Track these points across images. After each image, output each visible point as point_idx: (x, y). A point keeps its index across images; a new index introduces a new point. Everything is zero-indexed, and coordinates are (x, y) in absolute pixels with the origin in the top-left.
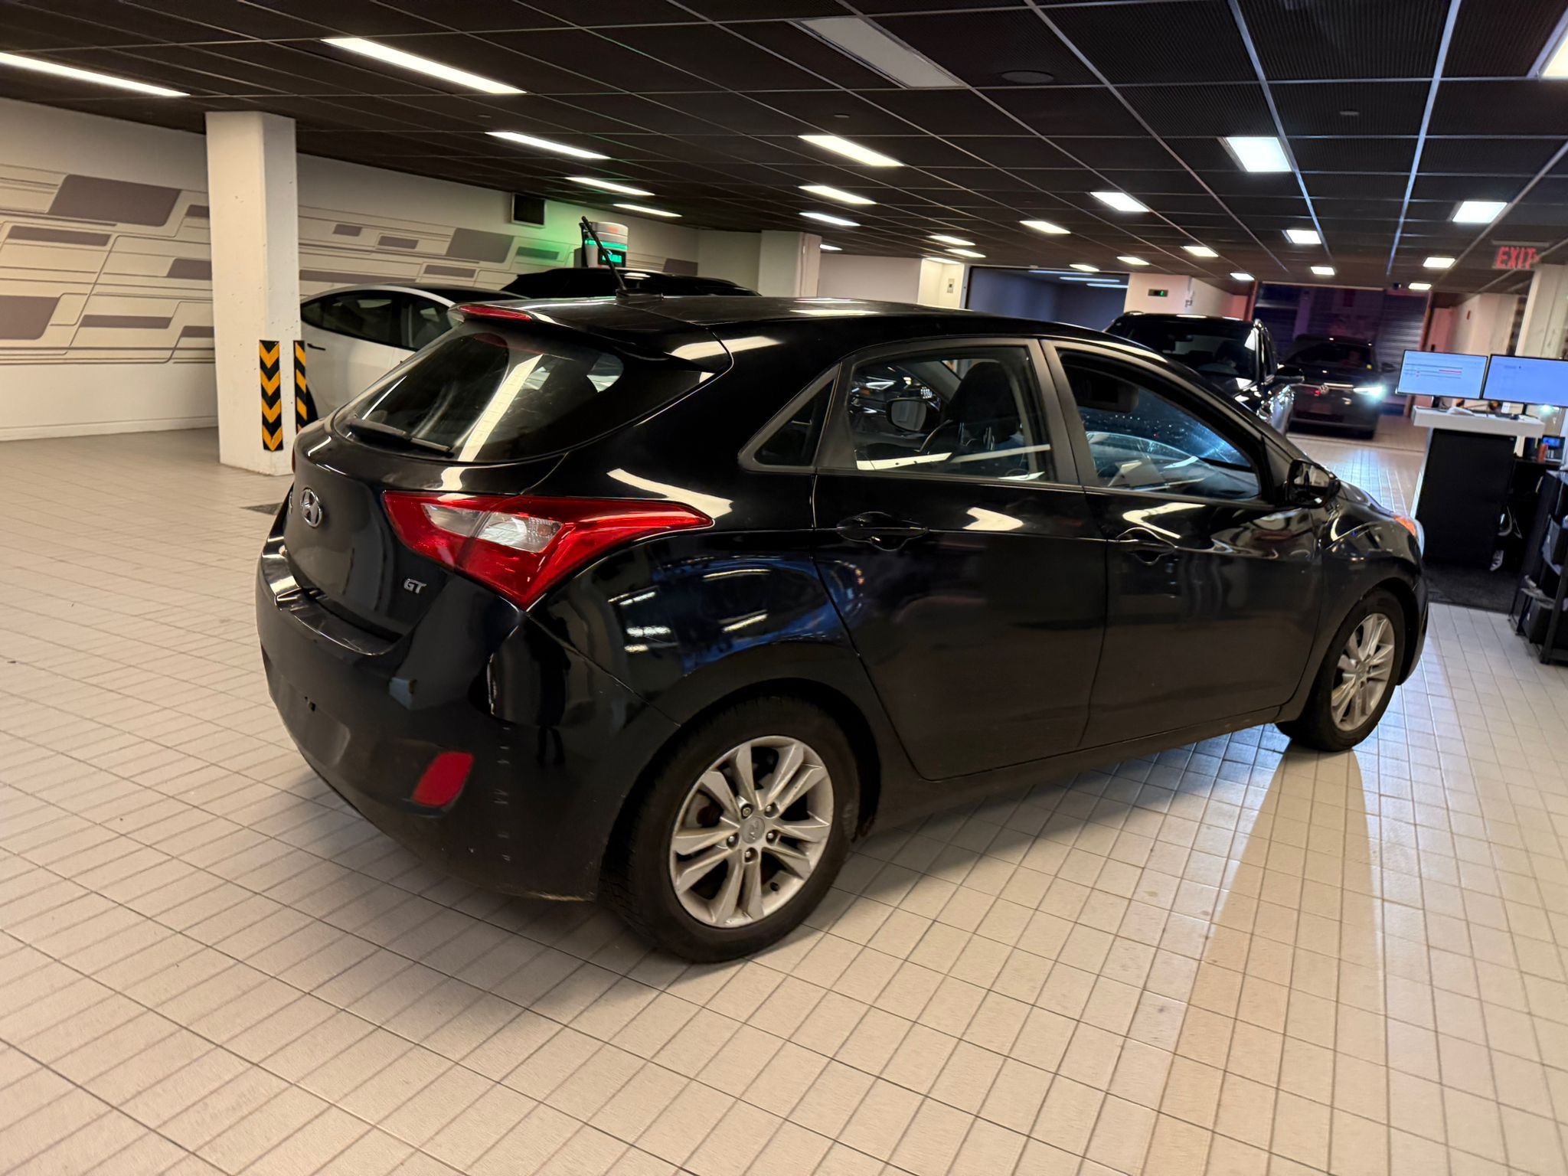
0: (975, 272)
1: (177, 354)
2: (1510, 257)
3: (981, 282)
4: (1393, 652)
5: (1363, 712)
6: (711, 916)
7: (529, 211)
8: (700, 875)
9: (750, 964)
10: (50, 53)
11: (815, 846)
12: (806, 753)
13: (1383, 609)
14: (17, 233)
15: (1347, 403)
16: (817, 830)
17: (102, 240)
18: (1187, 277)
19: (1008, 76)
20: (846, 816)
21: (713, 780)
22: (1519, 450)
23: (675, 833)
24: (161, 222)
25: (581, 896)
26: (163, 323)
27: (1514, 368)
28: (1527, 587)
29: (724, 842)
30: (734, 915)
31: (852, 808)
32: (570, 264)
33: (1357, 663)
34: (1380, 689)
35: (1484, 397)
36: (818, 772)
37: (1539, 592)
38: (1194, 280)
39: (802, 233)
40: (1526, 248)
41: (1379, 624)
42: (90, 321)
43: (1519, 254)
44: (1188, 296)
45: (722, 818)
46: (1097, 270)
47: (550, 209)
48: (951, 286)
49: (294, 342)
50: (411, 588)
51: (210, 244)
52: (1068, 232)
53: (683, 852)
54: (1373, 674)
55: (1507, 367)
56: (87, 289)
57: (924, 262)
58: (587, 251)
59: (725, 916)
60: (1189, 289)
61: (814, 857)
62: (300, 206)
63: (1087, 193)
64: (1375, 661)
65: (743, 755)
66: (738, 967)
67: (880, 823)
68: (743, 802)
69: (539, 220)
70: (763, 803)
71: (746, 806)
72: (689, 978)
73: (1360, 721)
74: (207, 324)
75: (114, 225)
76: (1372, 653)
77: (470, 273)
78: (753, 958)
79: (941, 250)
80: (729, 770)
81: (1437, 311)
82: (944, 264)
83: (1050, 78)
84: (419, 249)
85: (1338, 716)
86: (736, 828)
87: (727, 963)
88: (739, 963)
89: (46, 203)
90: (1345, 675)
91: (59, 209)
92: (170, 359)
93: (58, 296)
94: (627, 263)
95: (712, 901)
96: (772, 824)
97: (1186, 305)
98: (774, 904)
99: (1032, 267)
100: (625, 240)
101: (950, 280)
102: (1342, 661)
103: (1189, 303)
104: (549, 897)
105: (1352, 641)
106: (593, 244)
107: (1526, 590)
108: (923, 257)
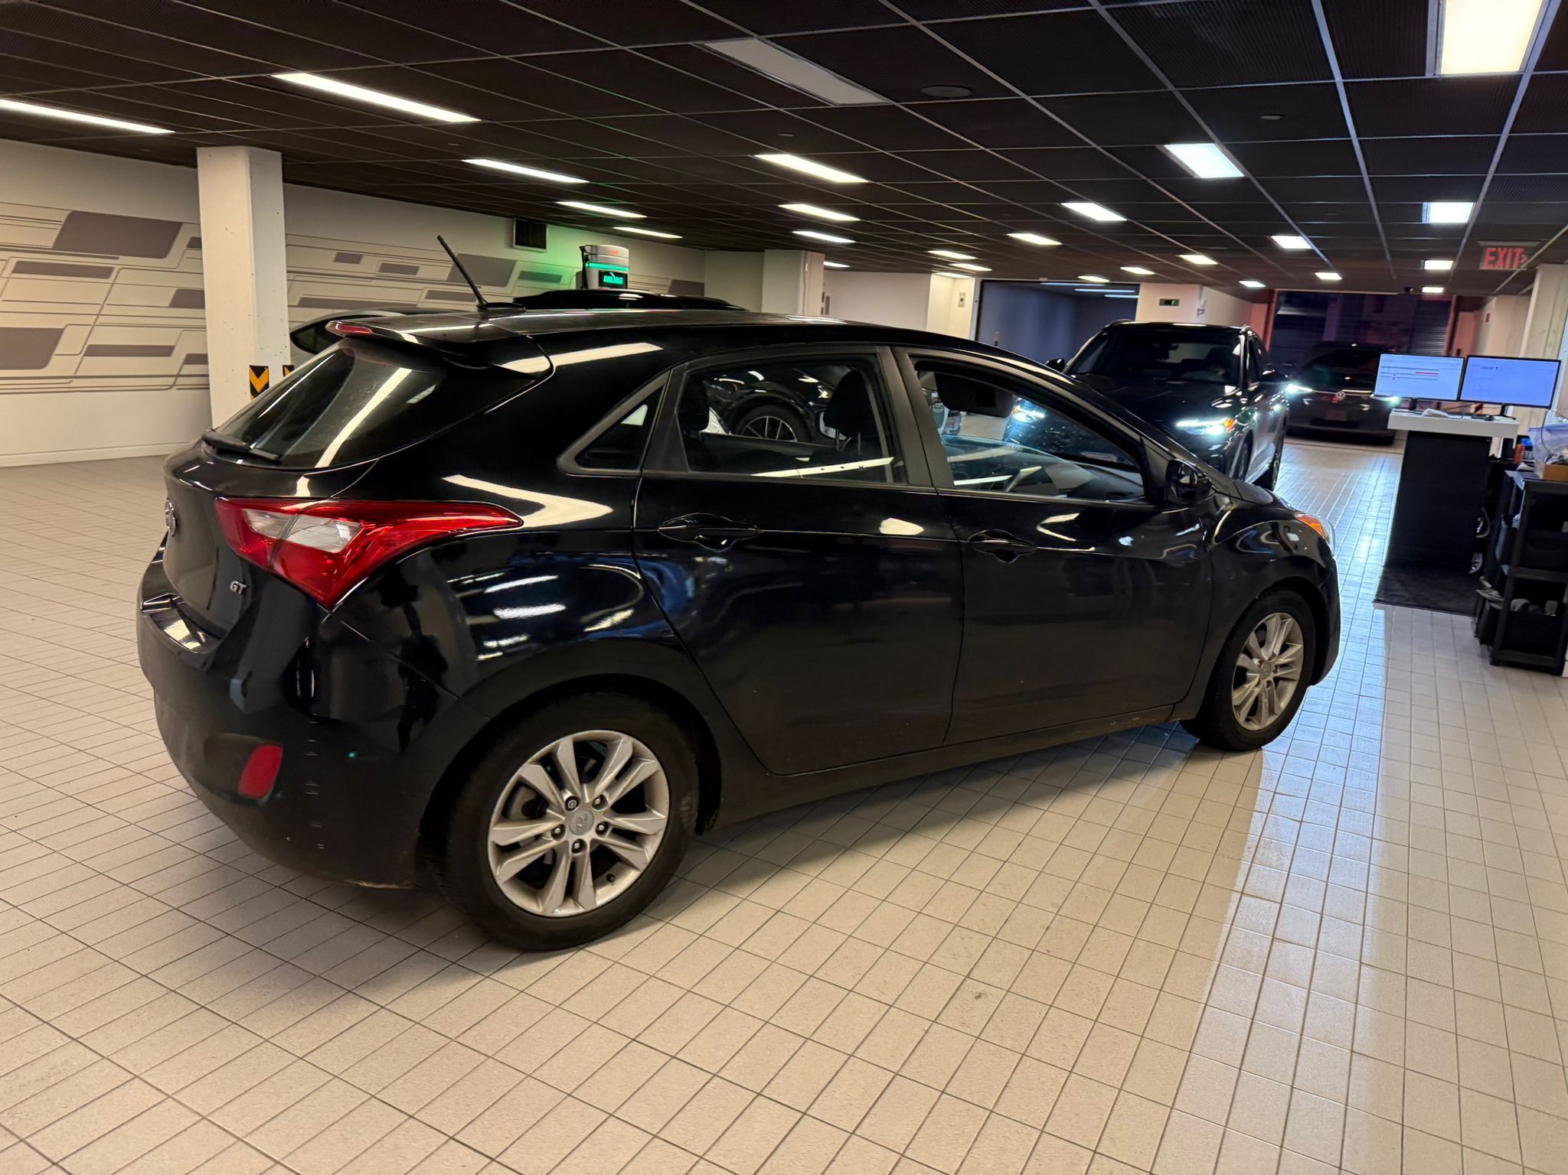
0: (986, 284)
1: (181, 381)
2: (1497, 259)
3: (993, 297)
4: (1302, 651)
5: (1271, 711)
6: (538, 905)
7: (531, 235)
8: (523, 865)
9: (581, 952)
10: (34, 95)
11: (652, 838)
12: (634, 748)
13: (1284, 607)
14: (21, 268)
15: (1365, 409)
16: (653, 822)
17: (105, 273)
18: (1197, 286)
19: (925, 91)
20: (684, 809)
21: (532, 772)
22: (1496, 450)
23: (492, 824)
24: (162, 254)
25: (397, 885)
26: (166, 351)
27: (1491, 368)
28: (1482, 587)
29: (549, 834)
30: (562, 906)
31: (690, 803)
32: (573, 286)
33: (1261, 662)
34: (1291, 688)
35: (1461, 399)
36: (650, 766)
37: (1495, 593)
38: (1206, 289)
39: (803, 252)
40: (1514, 247)
41: (1283, 624)
42: (93, 351)
43: (1506, 255)
44: (1199, 305)
45: (548, 811)
46: (1107, 281)
47: (552, 234)
48: (962, 300)
49: (284, 366)
50: (235, 590)
51: (202, 274)
52: (1060, 244)
53: (502, 843)
54: (1280, 673)
55: (1483, 368)
56: (91, 320)
57: (933, 276)
58: (588, 274)
59: (553, 905)
60: (1200, 298)
61: (650, 850)
62: (287, 235)
63: (1058, 204)
64: (1283, 660)
65: (564, 749)
67: (723, 817)
68: (568, 794)
69: (542, 245)
70: (590, 797)
71: (569, 799)
72: (518, 965)
73: (1269, 721)
74: (201, 352)
75: (117, 258)
76: (1277, 652)
78: (586, 946)
79: (945, 265)
80: (550, 763)
81: (1461, 314)
82: (954, 278)
83: (967, 92)
84: (420, 275)
85: (1241, 717)
86: (561, 819)
87: (565, 950)
88: (568, 952)
89: (49, 238)
90: (1248, 674)
91: (62, 244)
92: (172, 386)
93: (62, 327)
94: (629, 285)
95: (540, 891)
96: (600, 816)
97: (1198, 314)
98: (606, 894)
99: (1041, 279)
100: (627, 262)
101: (961, 294)
102: (1242, 660)
103: (1201, 311)
104: (365, 884)
105: (1252, 640)
106: (594, 267)
107: (1479, 591)
108: (932, 272)
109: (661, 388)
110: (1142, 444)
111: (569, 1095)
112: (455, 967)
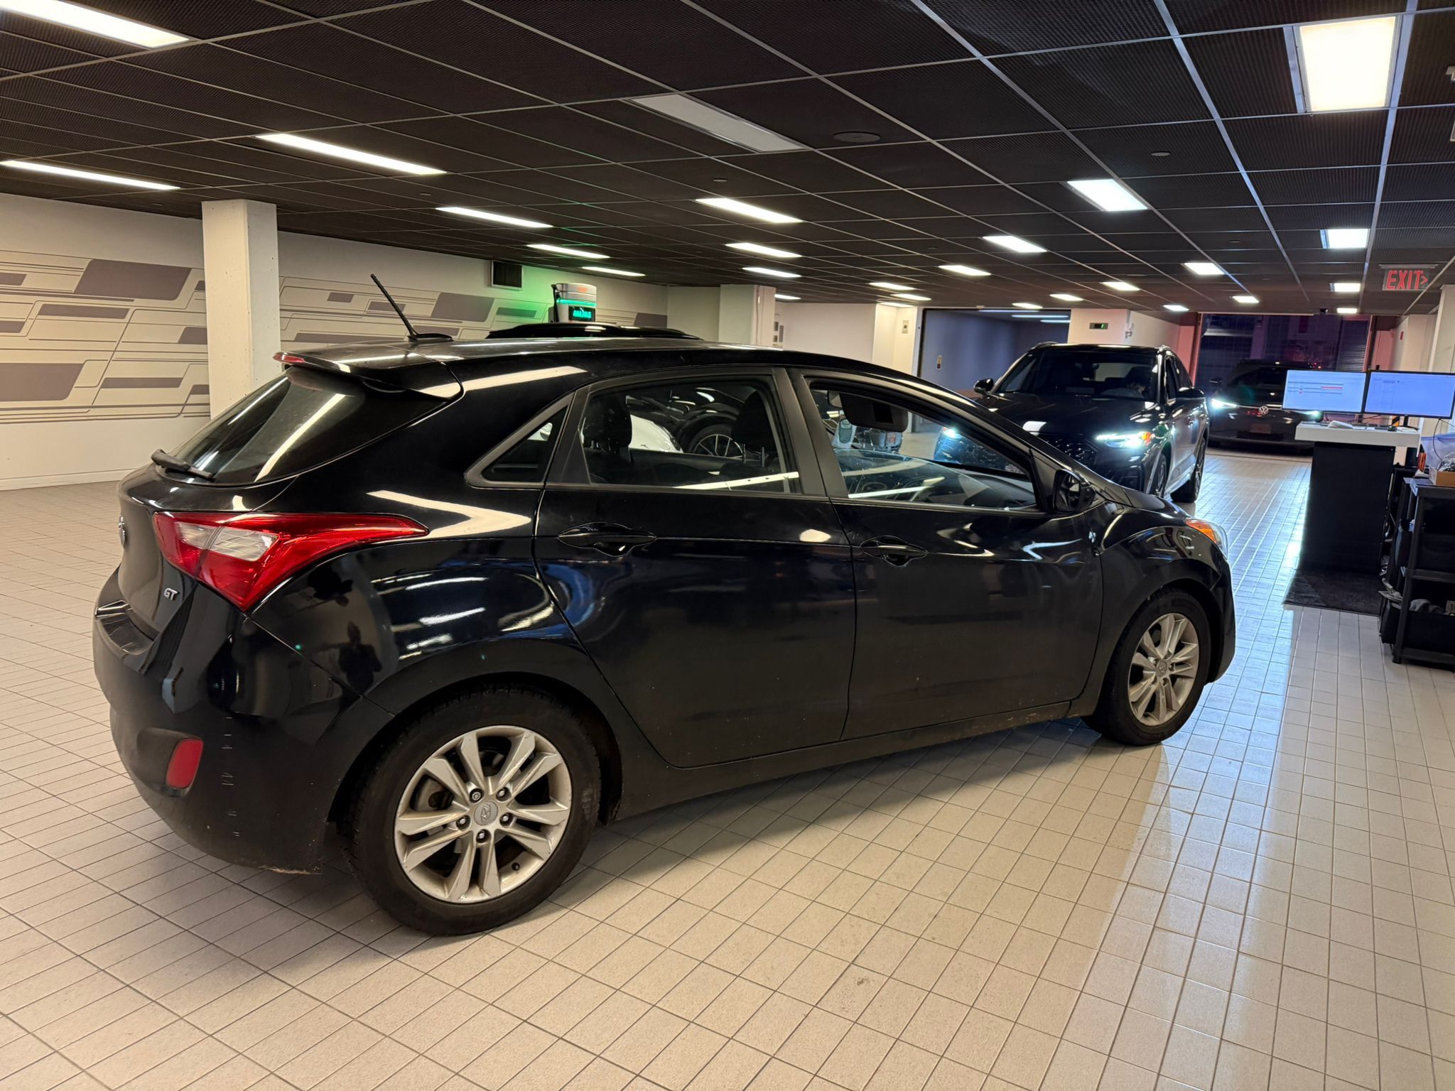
0: (928, 312)
1: (187, 409)
2: (1398, 280)
3: (934, 324)
4: (1198, 649)
5: (1169, 707)
6: (444, 892)
7: (507, 275)
8: (429, 853)
9: (486, 937)
10: (54, 158)
11: (555, 828)
12: (537, 742)
13: (1177, 608)
14: (46, 310)
15: (1289, 422)
16: (557, 814)
17: (121, 314)
18: (1125, 311)
19: (839, 137)
20: (585, 800)
21: (437, 765)
22: (1400, 458)
23: (398, 815)
24: (173, 296)
25: (307, 870)
26: (175, 383)
27: (1393, 382)
28: (1385, 589)
29: (454, 824)
30: (467, 893)
31: (592, 794)
32: (546, 321)
33: (1157, 660)
34: (1188, 686)
35: (1366, 411)
36: (552, 760)
37: (1396, 594)
38: (1132, 312)
39: (756, 286)
40: (1413, 270)
41: (1177, 624)
42: (109, 383)
43: (1407, 275)
44: (1126, 328)
45: (454, 802)
46: (1040, 307)
47: (528, 273)
48: (905, 327)
51: (206, 313)
52: (989, 274)
53: (409, 833)
54: (1175, 671)
55: (1385, 382)
56: (108, 356)
57: (878, 306)
58: (558, 308)
59: (459, 892)
60: (1128, 321)
61: (554, 840)
63: (981, 238)
64: (1178, 659)
65: (469, 744)
66: (475, 939)
67: (624, 808)
68: (472, 787)
69: (517, 283)
70: (494, 789)
71: (474, 791)
72: (425, 949)
73: (1167, 717)
74: (204, 383)
75: (132, 301)
76: (1172, 650)
78: (491, 932)
79: (887, 295)
80: (454, 758)
81: (1379, 333)
82: (898, 308)
83: (878, 138)
85: (1139, 713)
86: (466, 811)
87: (471, 935)
89: (71, 284)
90: (1145, 672)
91: (82, 290)
92: (179, 414)
93: (83, 363)
94: (596, 318)
95: (446, 879)
96: (504, 808)
97: (1126, 337)
98: (511, 882)
99: (978, 307)
100: (594, 298)
101: (904, 321)
102: (1137, 659)
103: (1129, 334)
104: (278, 870)
105: (1147, 639)
106: (565, 303)
107: (1381, 592)
108: (876, 303)
109: (566, 407)
110: (1031, 455)
111: (457, 1074)
112: (368, 949)
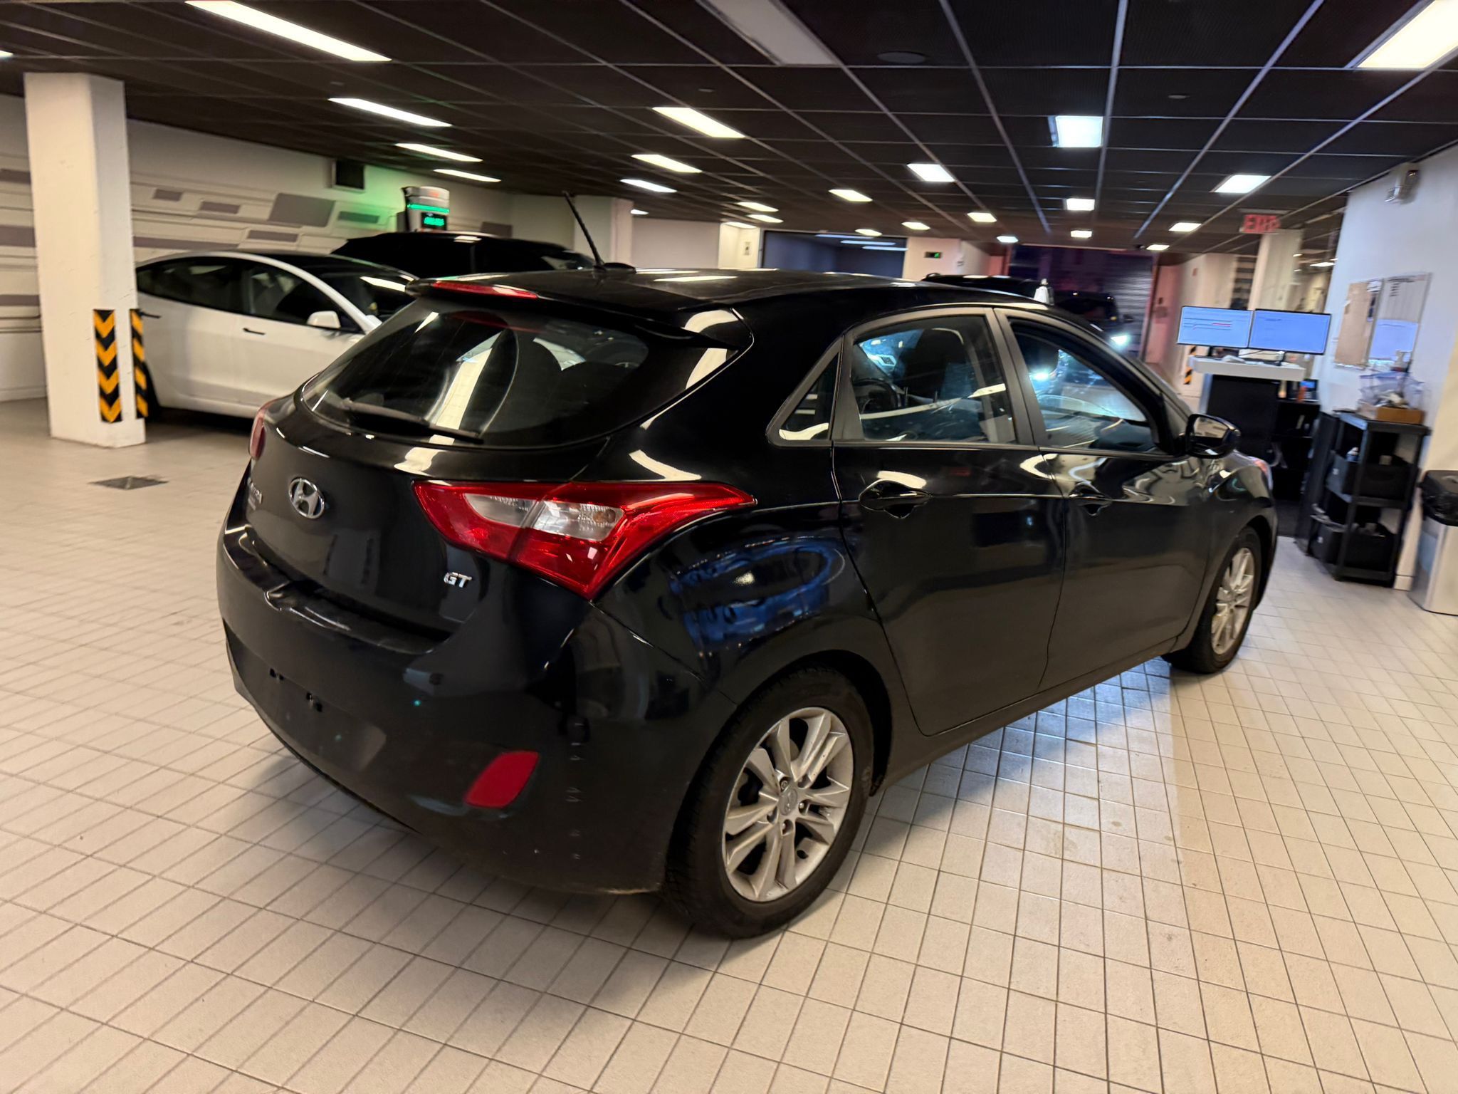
0: (770, 234)
2: (1252, 223)
3: (774, 244)
4: (1252, 581)
5: (1231, 637)
6: (754, 891)
7: (350, 176)
8: (746, 853)
9: (787, 934)
11: (836, 810)
12: (831, 721)
13: (1247, 544)
16: (838, 795)
18: (958, 240)
19: (883, 57)
20: (863, 778)
21: (758, 758)
22: (1282, 392)
23: (726, 814)
25: (647, 888)
28: (1315, 513)
29: (766, 818)
30: (773, 888)
31: (868, 771)
32: (392, 228)
33: (1229, 593)
34: (1242, 614)
36: (841, 738)
37: (1326, 517)
38: (965, 242)
39: (618, 199)
40: (1270, 215)
41: (1245, 558)
43: (1259, 219)
44: (959, 257)
46: (880, 235)
47: (371, 174)
48: (747, 248)
49: (131, 310)
50: (453, 583)
51: (32, 210)
52: (869, 200)
53: (733, 832)
54: (1239, 602)
55: (1267, 320)
57: (724, 226)
58: (410, 212)
59: (765, 889)
60: (959, 251)
61: (835, 821)
62: (132, 172)
63: (904, 165)
64: (1241, 590)
65: (781, 729)
66: (778, 938)
68: (781, 775)
69: (359, 184)
70: (798, 776)
71: (784, 779)
73: (1229, 643)
74: (33, 293)
76: (1239, 583)
77: (293, 238)
78: (788, 927)
79: (743, 215)
80: (770, 747)
81: (1164, 268)
82: (743, 228)
84: (240, 214)
85: (1215, 642)
86: (774, 802)
88: (778, 934)
90: (1221, 604)
95: (754, 875)
96: (804, 794)
97: (958, 266)
98: (805, 872)
100: (446, 204)
101: (747, 243)
102: (1220, 593)
103: (961, 263)
105: (1227, 575)
106: (416, 208)
107: (1313, 516)
108: (722, 222)
109: (837, 355)
110: (1161, 398)
